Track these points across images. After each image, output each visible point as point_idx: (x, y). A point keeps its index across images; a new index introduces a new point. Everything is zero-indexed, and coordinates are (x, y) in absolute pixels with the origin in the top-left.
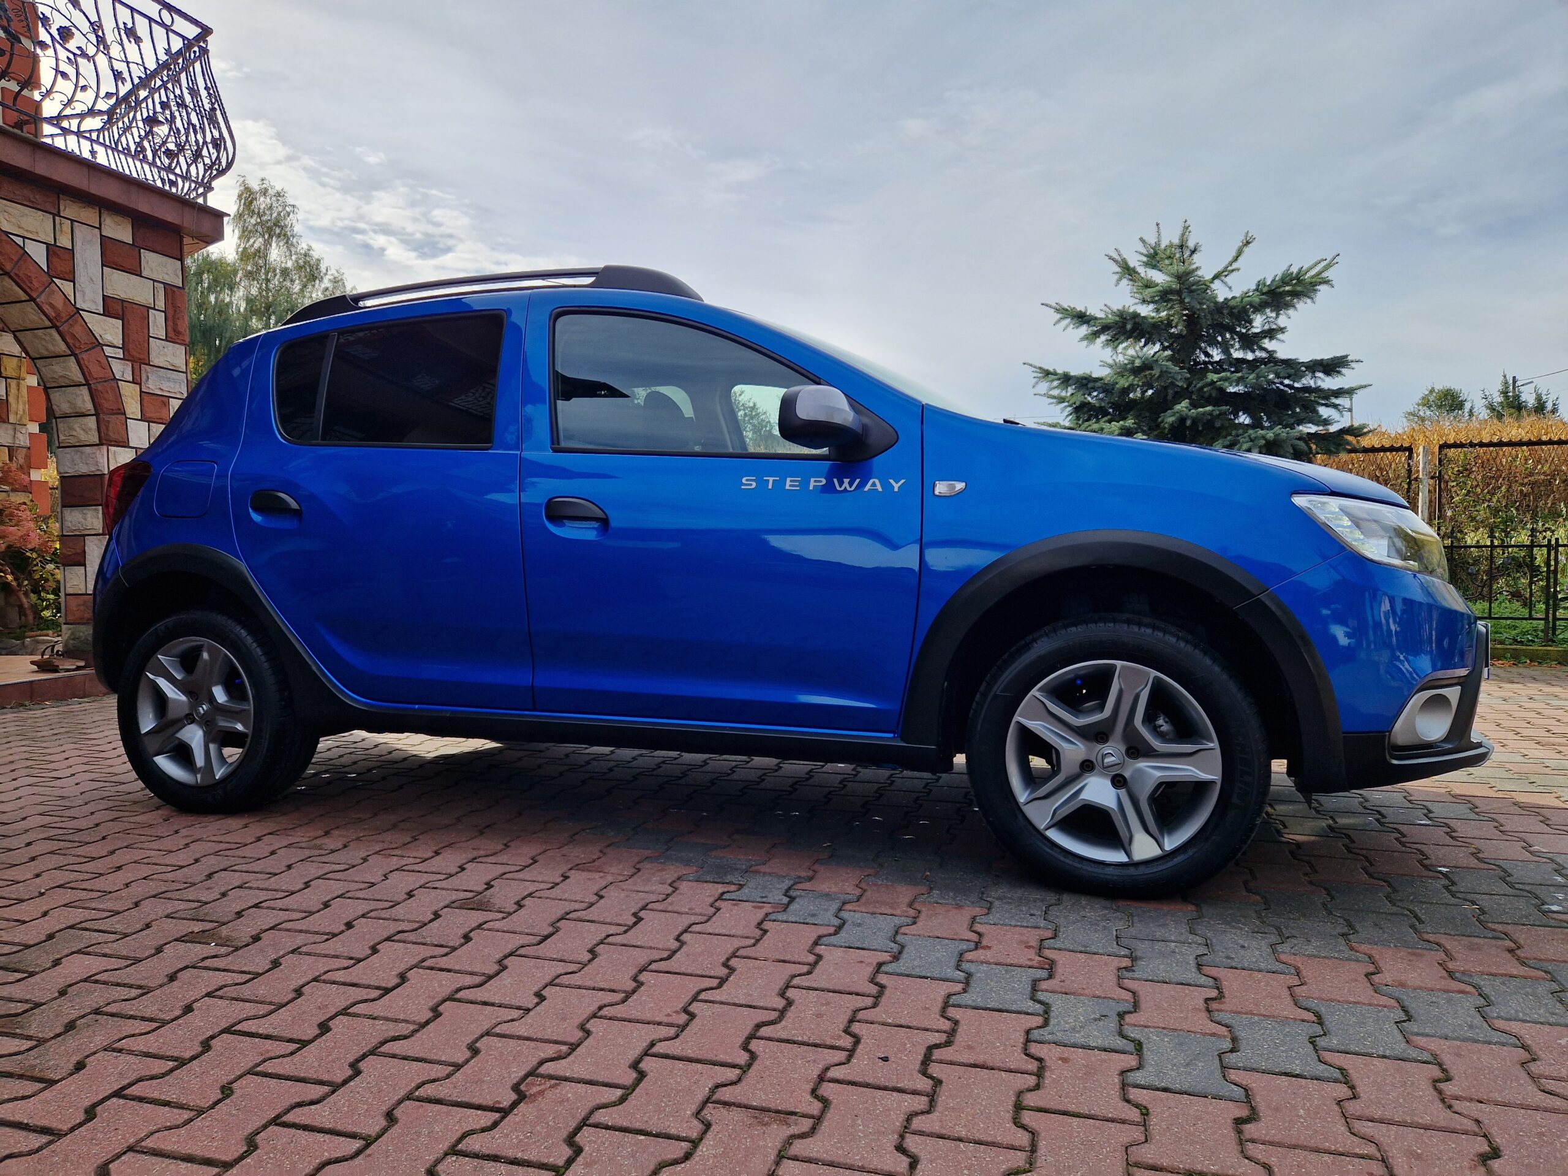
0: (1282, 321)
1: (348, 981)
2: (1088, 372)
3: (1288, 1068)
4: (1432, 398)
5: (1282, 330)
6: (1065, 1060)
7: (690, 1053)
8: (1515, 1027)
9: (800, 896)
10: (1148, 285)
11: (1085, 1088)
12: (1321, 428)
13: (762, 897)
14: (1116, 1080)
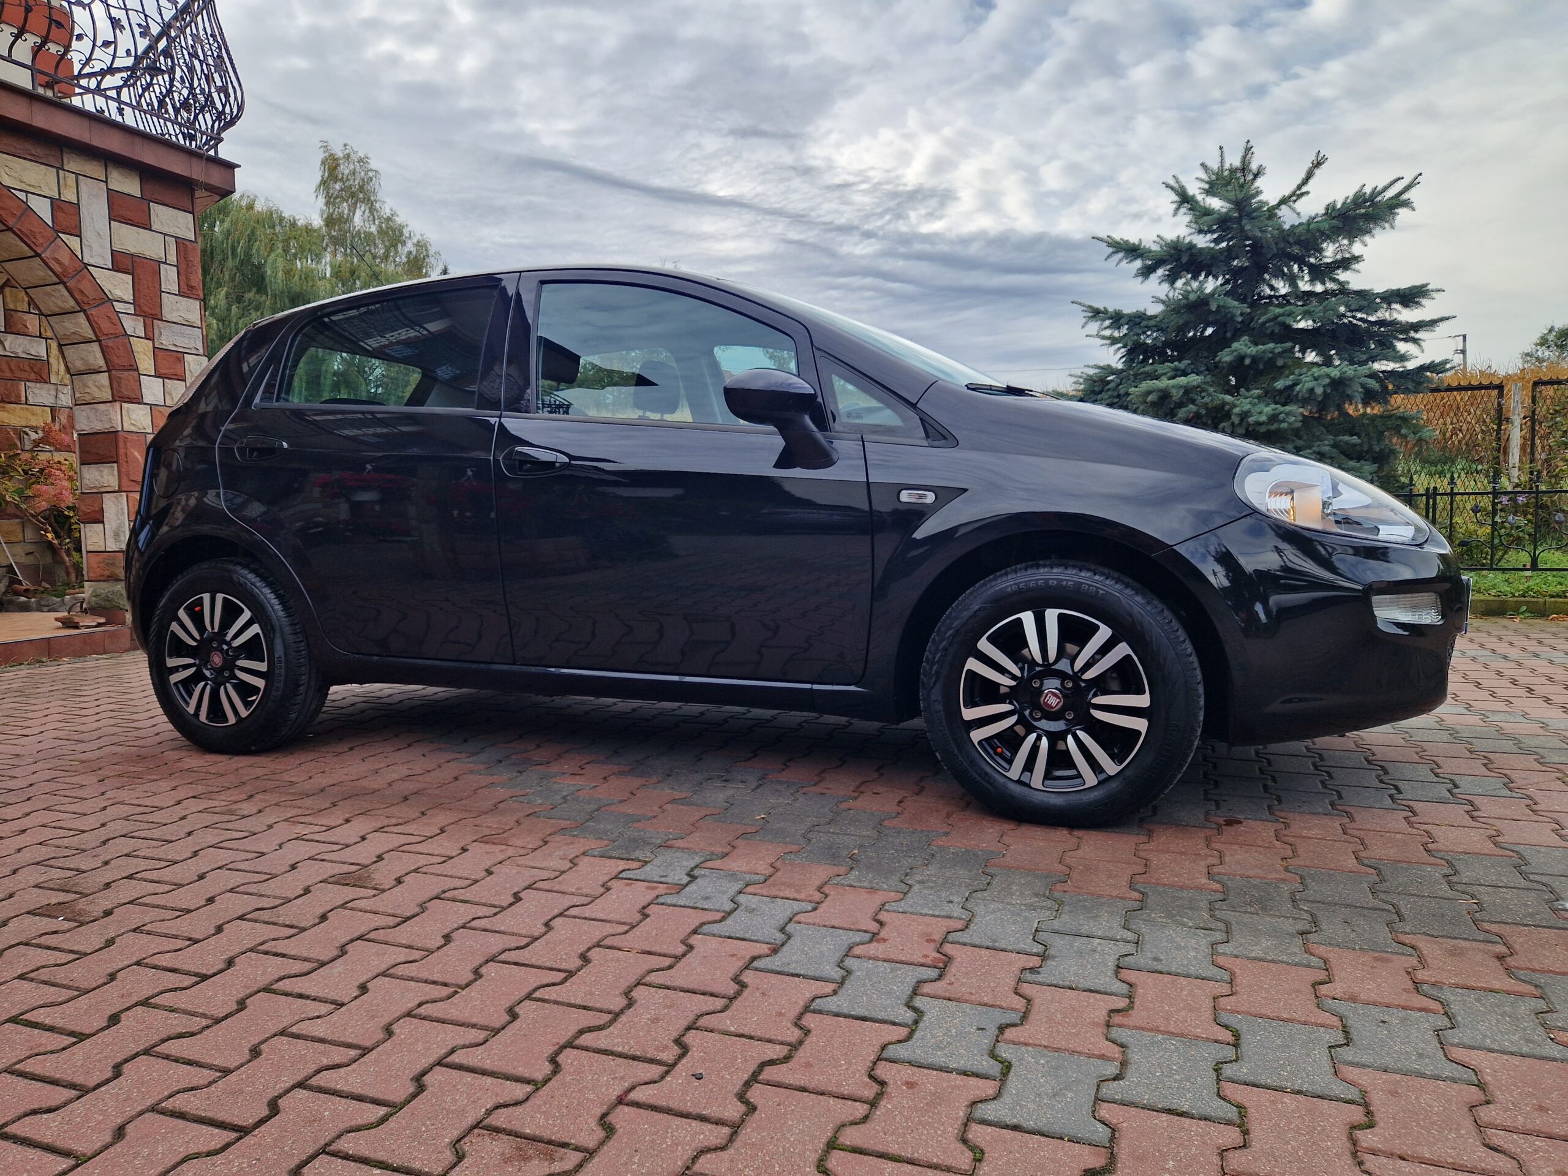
0: (1357, 249)
1: (169, 966)
2: (1142, 309)
3: (1176, 1103)
4: (1551, 337)
5: (1356, 259)
6: (911, 1085)
7: (488, 1065)
8: (1476, 1058)
9: (704, 876)
10: (1207, 212)
11: (920, 1122)
12: (1398, 365)
13: (662, 876)
14: (961, 1114)
